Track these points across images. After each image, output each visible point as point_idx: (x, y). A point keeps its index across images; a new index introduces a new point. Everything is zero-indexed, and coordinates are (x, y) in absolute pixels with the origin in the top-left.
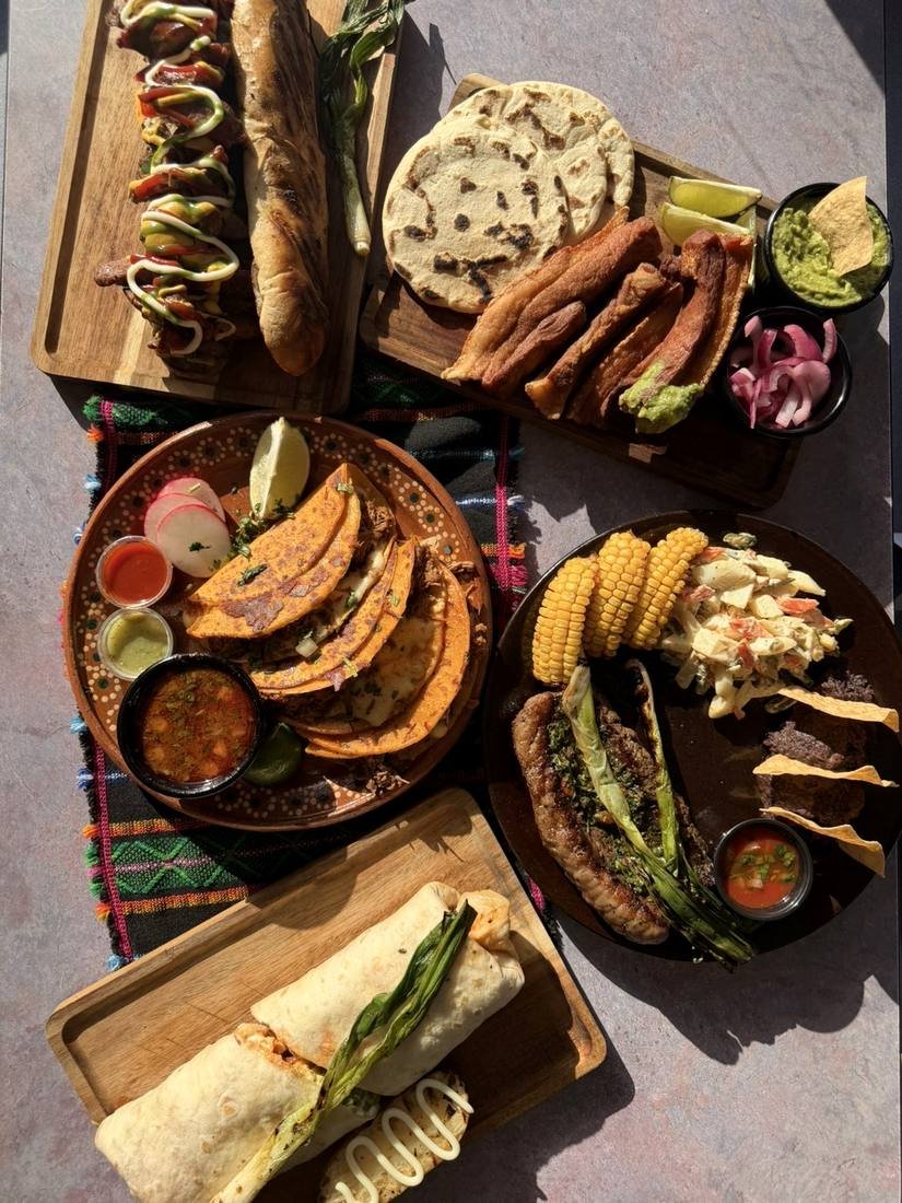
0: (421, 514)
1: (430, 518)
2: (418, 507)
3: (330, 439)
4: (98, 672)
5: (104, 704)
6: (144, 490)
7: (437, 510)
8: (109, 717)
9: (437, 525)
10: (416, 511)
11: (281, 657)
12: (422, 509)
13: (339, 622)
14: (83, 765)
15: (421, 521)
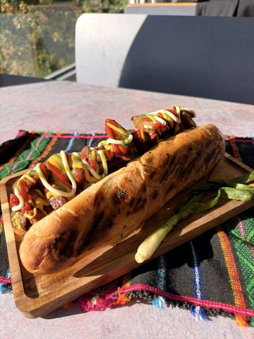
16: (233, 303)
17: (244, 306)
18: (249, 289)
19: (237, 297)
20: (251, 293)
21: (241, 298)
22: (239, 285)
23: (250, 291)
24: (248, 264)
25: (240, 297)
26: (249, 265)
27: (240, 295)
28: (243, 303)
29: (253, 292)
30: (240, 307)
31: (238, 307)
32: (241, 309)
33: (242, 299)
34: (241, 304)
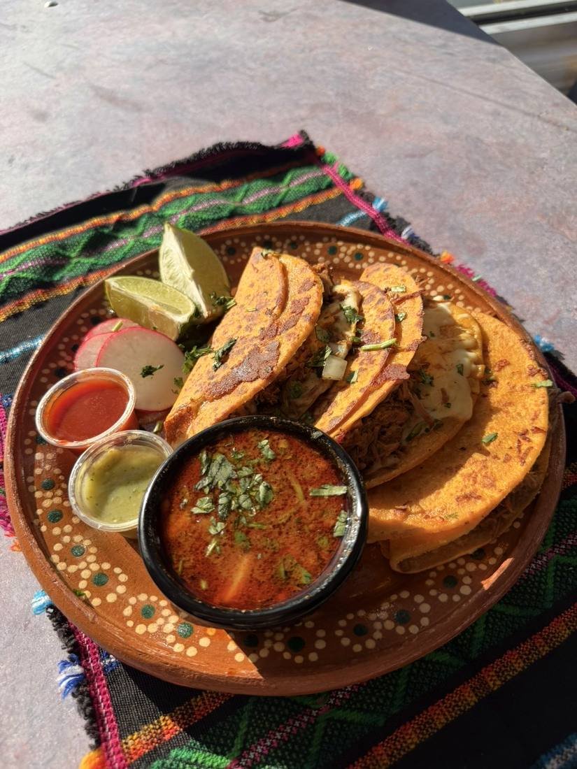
0: (347, 259)
1: (359, 257)
2: (342, 255)
3: (227, 246)
4: (88, 568)
5: (114, 604)
6: (63, 358)
7: (359, 246)
8: (129, 618)
9: (369, 257)
10: (342, 260)
11: (309, 402)
12: (346, 254)
13: (350, 334)
14: (65, 655)
15: (351, 265)
16: (124, 732)
17: (131, 759)
18: (177, 756)
19: (143, 737)
20: (168, 762)
21: (145, 746)
22: (176, 731)
23: (174, 759)
24: (240, 733)
25: (144, 742)
26: (239, 735)
27: (150, 741)
28: (136, 754)
29: (175, 766)
30: (123, 751)
31: (122, 746)
32: (121, 755)
33: (143, 748)
34: (132, 751)
